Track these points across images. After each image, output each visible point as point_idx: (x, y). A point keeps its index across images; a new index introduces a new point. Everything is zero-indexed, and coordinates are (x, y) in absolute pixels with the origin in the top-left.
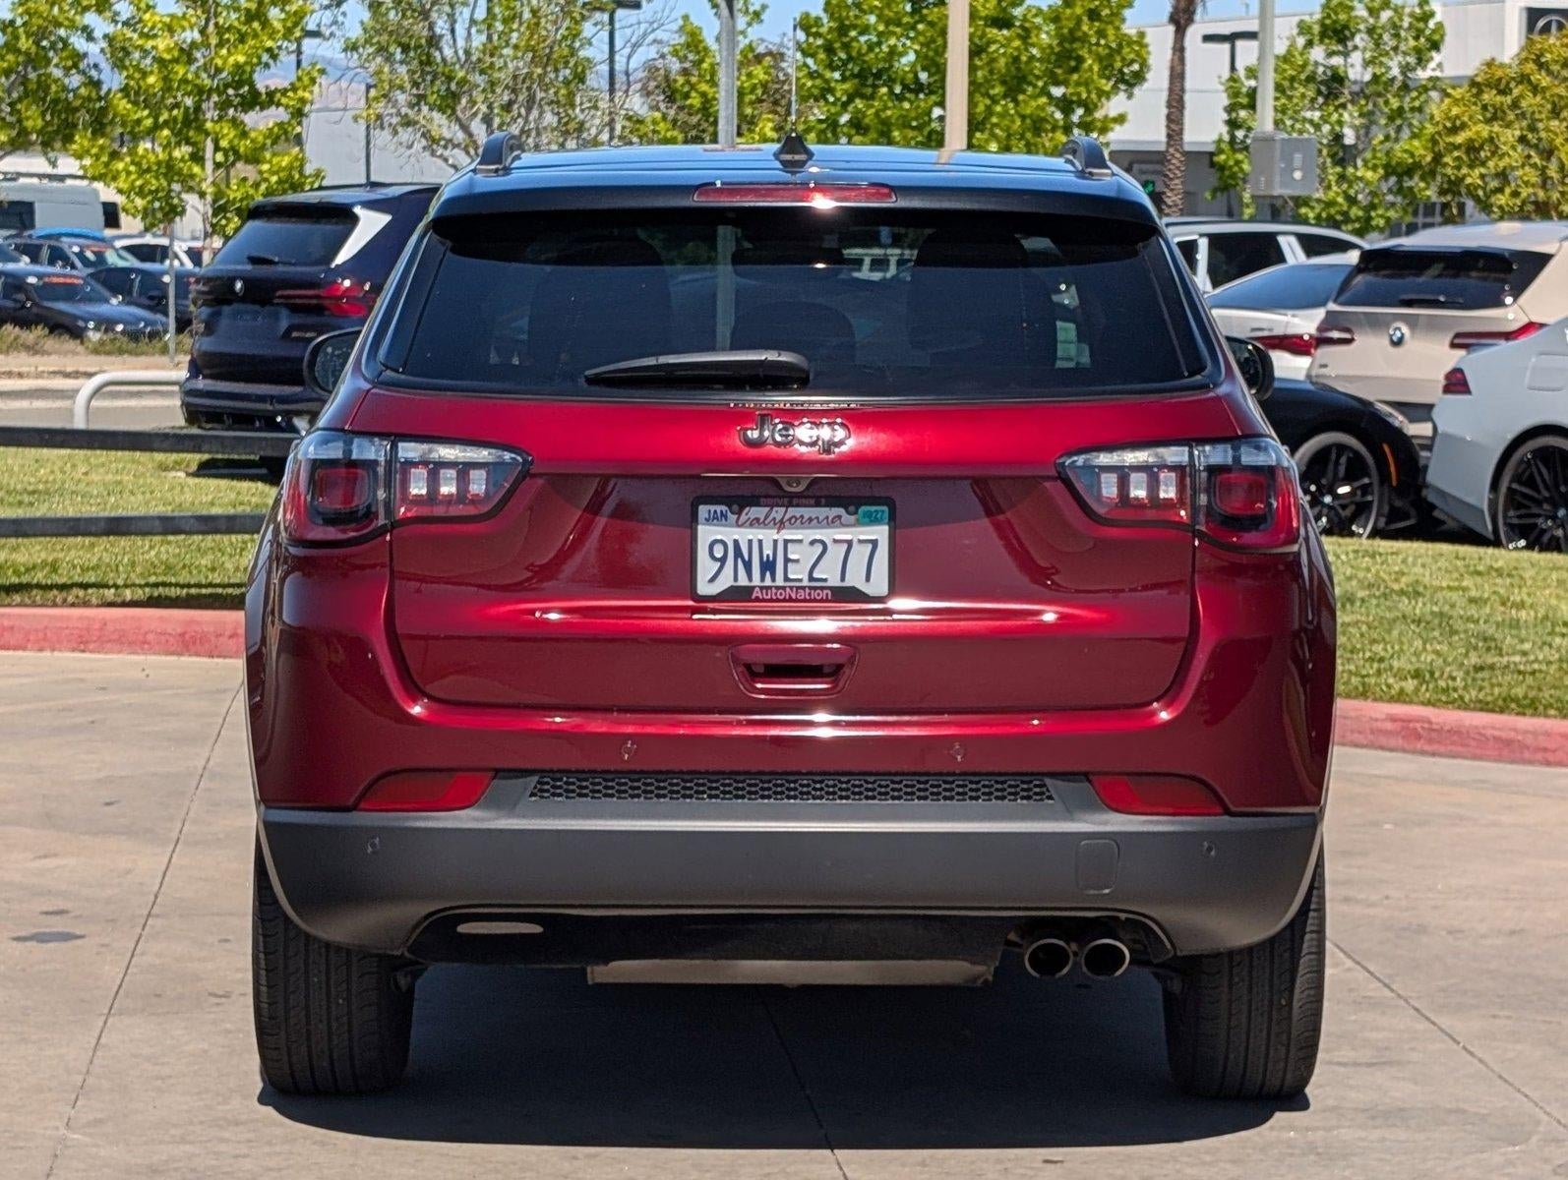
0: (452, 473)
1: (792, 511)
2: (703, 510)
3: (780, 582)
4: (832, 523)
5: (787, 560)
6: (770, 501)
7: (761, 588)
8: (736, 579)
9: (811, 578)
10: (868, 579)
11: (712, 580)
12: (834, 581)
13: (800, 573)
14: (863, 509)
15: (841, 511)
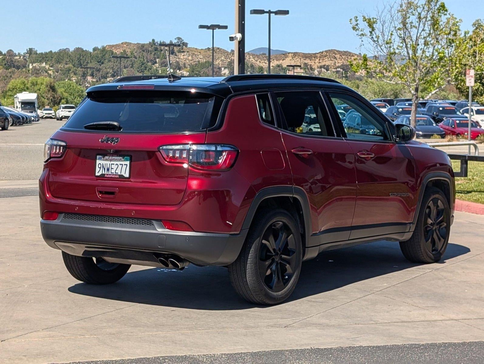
0: (59, 147)
1: (113, 158)
2: (98, 157)
3: (110, 173)
4: (120, 160)
5: (111, 168)
6: (109, 155)
7: (107, 174)
8: (102, 172)
9: (115, 173)
10: (125, 173)
11: (98, 172)
12: (119, 174)
13: (113, 171)
14: (125, 157)
15: (121, 158)
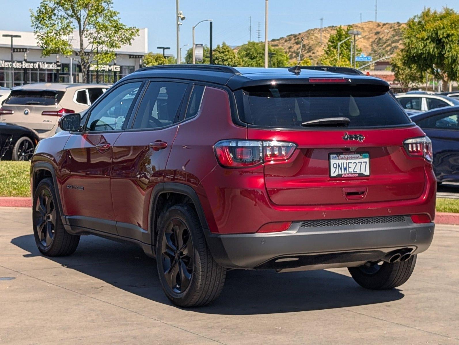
0: (277, 149)
1: (350, 156)
2: (332, 156)
3: (348, 172)
4: (358, 158)
5: (349, 167)
6: (345, 153)
7: (344, 174)
8: (339, 172)
9: (354, 172)
10: (365, 171)
11: (334, 173)
12: (359, 172)
13: (351, 170)
14: (364, 155)
15: (359, 155)
